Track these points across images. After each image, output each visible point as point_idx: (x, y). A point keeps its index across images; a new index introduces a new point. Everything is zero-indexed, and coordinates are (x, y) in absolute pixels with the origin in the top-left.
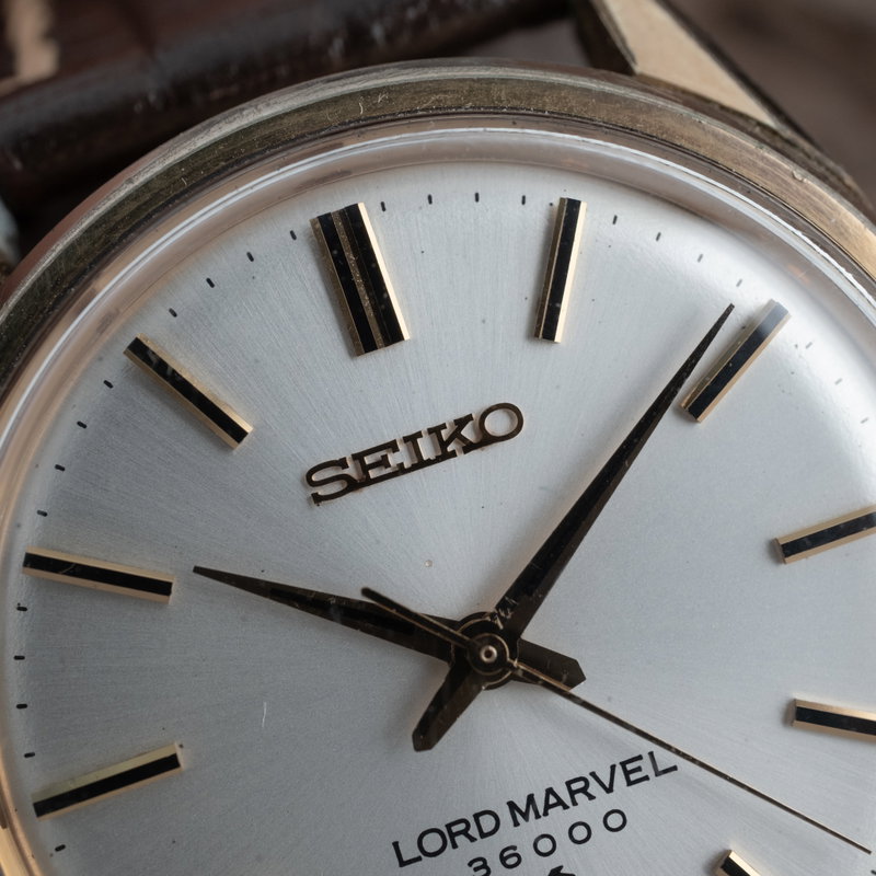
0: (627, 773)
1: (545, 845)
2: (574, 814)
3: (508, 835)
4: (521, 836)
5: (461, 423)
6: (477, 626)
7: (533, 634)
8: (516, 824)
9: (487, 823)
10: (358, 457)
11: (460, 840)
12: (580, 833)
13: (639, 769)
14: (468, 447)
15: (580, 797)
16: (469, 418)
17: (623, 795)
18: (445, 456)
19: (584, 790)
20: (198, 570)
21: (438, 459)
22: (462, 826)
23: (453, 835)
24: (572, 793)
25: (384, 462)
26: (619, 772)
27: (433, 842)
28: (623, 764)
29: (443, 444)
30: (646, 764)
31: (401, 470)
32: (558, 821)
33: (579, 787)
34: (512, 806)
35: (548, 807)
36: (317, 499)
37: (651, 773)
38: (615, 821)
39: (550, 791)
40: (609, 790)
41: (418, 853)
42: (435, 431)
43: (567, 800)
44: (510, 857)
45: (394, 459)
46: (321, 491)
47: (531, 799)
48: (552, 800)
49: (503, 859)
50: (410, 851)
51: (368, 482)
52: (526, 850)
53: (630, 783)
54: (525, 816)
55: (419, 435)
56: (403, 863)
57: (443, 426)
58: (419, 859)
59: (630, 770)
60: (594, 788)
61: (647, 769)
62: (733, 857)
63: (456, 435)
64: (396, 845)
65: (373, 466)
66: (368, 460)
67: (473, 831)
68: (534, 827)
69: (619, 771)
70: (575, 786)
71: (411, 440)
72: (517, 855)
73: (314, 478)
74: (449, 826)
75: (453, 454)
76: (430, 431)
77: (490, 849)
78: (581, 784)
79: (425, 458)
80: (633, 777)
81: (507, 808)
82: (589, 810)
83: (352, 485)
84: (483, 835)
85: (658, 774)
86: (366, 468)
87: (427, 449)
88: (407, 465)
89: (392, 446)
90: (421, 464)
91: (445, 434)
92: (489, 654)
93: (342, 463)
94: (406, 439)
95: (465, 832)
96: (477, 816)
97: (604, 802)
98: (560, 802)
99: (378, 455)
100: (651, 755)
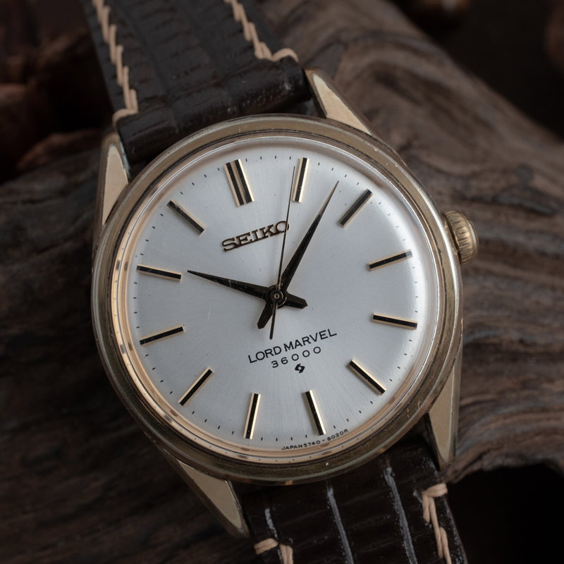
0: (321, 336)
1: (295, 357)
2: (304, 348)
3: (284, 354)
4: (288, 354)
5: (270, 227)
6: (273, 289)
7: (290, 290)
8: (286, 351)
9: (277, 350)
10: (238, 237)
11: (269, 355)
12: (306, 354)
13: (325, 334)
14: (272, 234)
15: (306, 343)
16: (272, 225)
17: (320, 342)
18: (265, 237)
19: (308, 341)
20: (189, 271)
21: (263, 238)
22: (270, 351)
23: (267, 354)
24: (304, 342)
25: (246, 239)
26: (319, 335)
27: (260, 356)
28: (320, 333)
29: (264, 234)
30: (327, 333)
31: (251, 241)
32: (299, 350)
33: (306, 340)
34: (285, 346)
35: (296, 346)
36: (225, 250)
37: (328, 336)
38: (317, 350)
39: (297, 341)
40: (315, 341)
41: (256, 359)
42: (262, 229)
43: (302, 344)
44: (284, 361)
45: (249, 238)
46: (227, 248)
47: (291, 343)
48: (298, 344)
49: (282, 362)
50: (253, 358)
51: (241, 245)
52: (289, 359)
53: (322, 339)
54: (289, 348)
55: (257, 231)
56: (251, 362)
57: (264, 228)
58: (256, 361)
59: (322, 335)
60: (311, 340)
61: (327, 334)
62: (353, 361)
63: (268, 231)
64: (249, 356)
65: (243, 240)
66: (241, 238)
67: (273, 353)
68: (291, 352)
69: (318, 335)
70: (305, 339)
71: (255, 232)
72: (287, 360)
73: (225, 244)
74: (265, 351)
75: (267, 237)
76: (261, 229)
77: (278, 358)
78: (307, 339)
79: (259, 237)
80: (323, 337)
81: (283, 346)
82: (308, 347)
83: (236, 246)
84: (276, 354)
85: (331, 336)
86: (240, 241)
87: (259, 235)
88: (253, 240)
89: (249, 234)
90: (257, 239)
91: (265, 231)
92: (277, 296)
93: (233, 239)
94: (253, 232)
95: (270, 353)
96: (274, 348)
97: (314, 344)
98: (300, 344)
99: (244, 237)
100: (329, 330)
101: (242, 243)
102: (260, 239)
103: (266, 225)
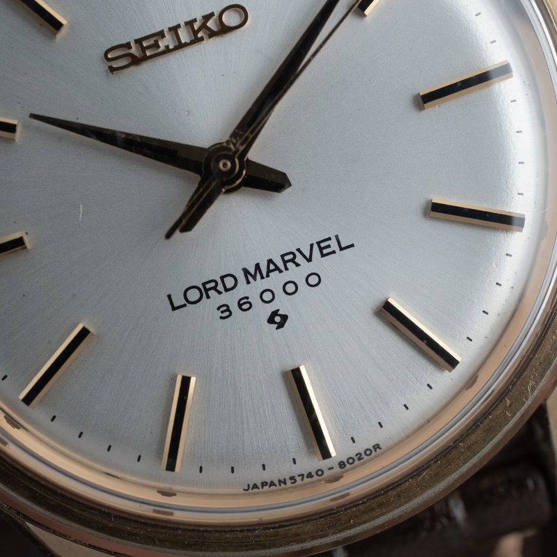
0: (321, 249)
1: (267, 296)
2: (286, 276)
3: (243, 290)
4: (252, 290)
5: (207, 18)
6: (219, 151)
7: (254, 155)
8: (248, 282)
9: (229, 282)
10: (139, 42)
11: (212, 293)
12: (290, 288)
13: (329, 246)
14: (212, 34)
15: (290, 265)
16: (212, 14)
17: (319, 263)
18: (196, 40)
19: (293, 260)
21: (192, 43)
22: (213, 284)
23: (207, 290)
24: (285, 262)
25: (156, 45)
26: (316, 249)
27: (193, 295)
28: (318, 243)
29: (195, 33)
30: (334, 244)
31: (167, 50)
32: (275, 281)
33: (290, 259)
34: (246, 272)
35: (269, 271)
36: (112, 70)
37: (336, 248)
38: (313, 280)
39: (270, 261)
40: (309, 260)
41: (184, 302)
42: (190, 24)
43: (282, 267)
44: (244, 304)
45: (162, 44)
46: (115, 65)
47: (258, 267)
48: (272, 267)
49: (240, 306)
50: (179, 300)
51: (145, 58)
52: (255, 299)
53: (323, 255)
54: (254, 277)
55: (179, 26)
56: (174, 308)
57: (195, 20)
58: (185, 305)
59: (323, 247)
60: (299, 259)
61: (334, 246)
62: (391, 301)
63: (204, 26)
64: (169, 296)
65: (148, 47)
66: (145, 44)
67: (220, 288)
68: (259, 284)
69: (316, 247)
70: (287, 258)
71: (174, 30)
72: (249, 303)
73: (109, 56)
74: (204, 284)
75: (202, 39)
76: (186, 23)
77: (231, 299)
78: (291, 257)
79: (183, 42)
80: (325, 251)
81: (242, 273)
82: (293, 273)
83: (136, 61)
84: (227, 290)
85: (342, 249)
86: (144, 49)
87: (184, 36)
88: (171, 47)
89: (161, 34)
90: (180, 46)
91: (196, 26)
92: (225, 165)
93: (128, 46)
94: (170, 29)
95: (215, 288)
96: (222, 278)
97: (306, 268)
98: (277, 268)
99: (151, 42)
100: (337, 237)
101: (148, 53)
102: (186, 45)
103: (198, 15)
